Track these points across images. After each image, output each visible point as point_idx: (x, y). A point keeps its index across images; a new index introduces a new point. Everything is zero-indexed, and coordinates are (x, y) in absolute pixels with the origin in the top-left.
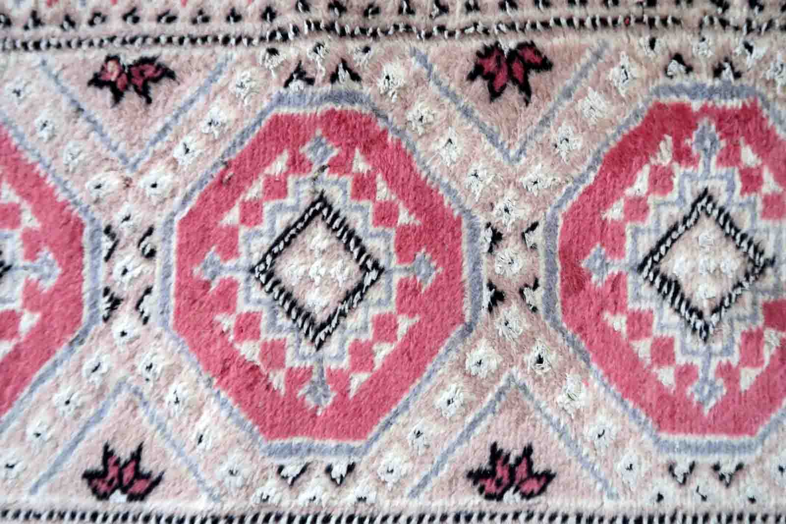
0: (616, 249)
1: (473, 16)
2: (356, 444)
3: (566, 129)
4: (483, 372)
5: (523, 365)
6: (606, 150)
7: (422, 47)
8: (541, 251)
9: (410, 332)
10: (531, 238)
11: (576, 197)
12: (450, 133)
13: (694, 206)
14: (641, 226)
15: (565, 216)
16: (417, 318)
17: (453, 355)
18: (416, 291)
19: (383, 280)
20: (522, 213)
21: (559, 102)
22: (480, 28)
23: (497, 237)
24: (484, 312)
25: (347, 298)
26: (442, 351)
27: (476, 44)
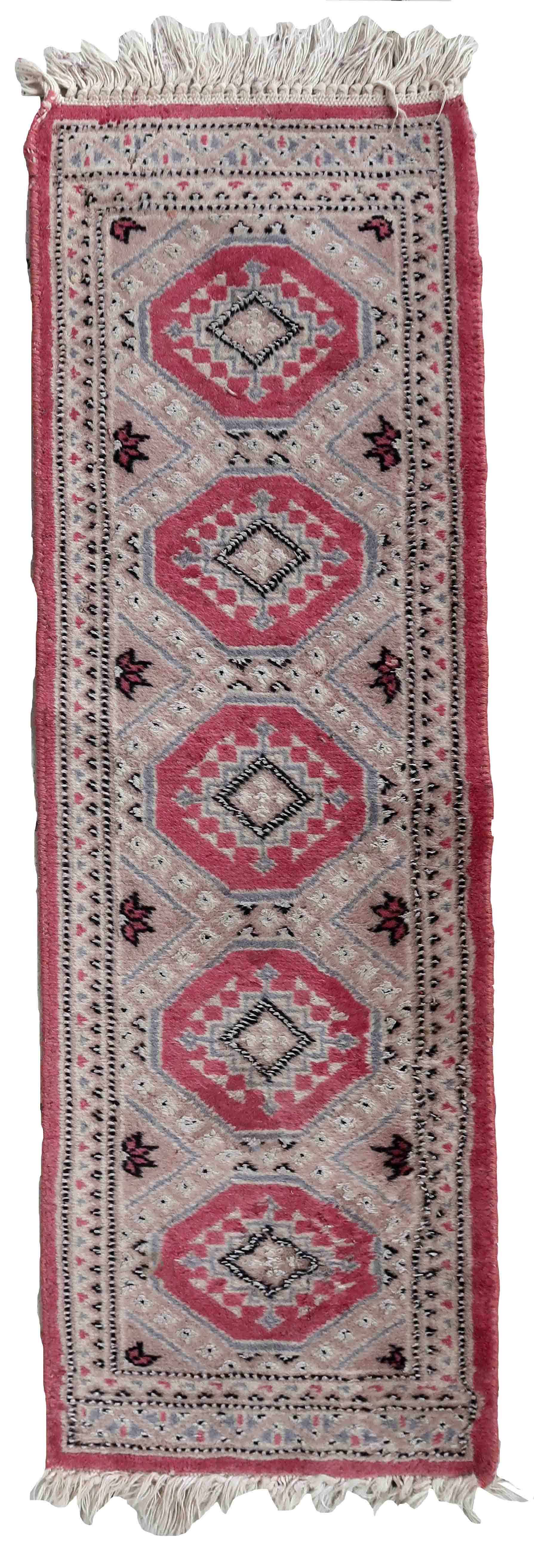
0: (277, 985)
1: (426, 895)
2: (154, 823)
3: (353, 954)
4: (200, 902)
5: (204, 927)
6: (339, 979)
7: (406, 863)
8: (276, 938)
9: (224, 856)
10: (284, 932)
11: (310, 960)
12: (351, 881)
13: (304, 1033)
14: (292, 1000)
15: (297, 953)
16: (233, 860)
17: (210, 883)
18: (250, 859)
19: (256, 838)
20: (300, 927)
21: (370, 950)
22: (418, 900)
23: (284, 910)
24: (237, 902)
25: (245, 816)
26: (213, 876)
27: (408, 898)
